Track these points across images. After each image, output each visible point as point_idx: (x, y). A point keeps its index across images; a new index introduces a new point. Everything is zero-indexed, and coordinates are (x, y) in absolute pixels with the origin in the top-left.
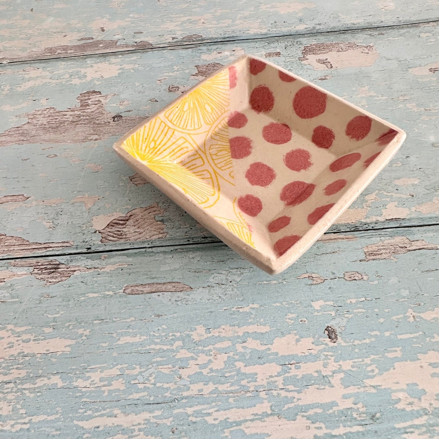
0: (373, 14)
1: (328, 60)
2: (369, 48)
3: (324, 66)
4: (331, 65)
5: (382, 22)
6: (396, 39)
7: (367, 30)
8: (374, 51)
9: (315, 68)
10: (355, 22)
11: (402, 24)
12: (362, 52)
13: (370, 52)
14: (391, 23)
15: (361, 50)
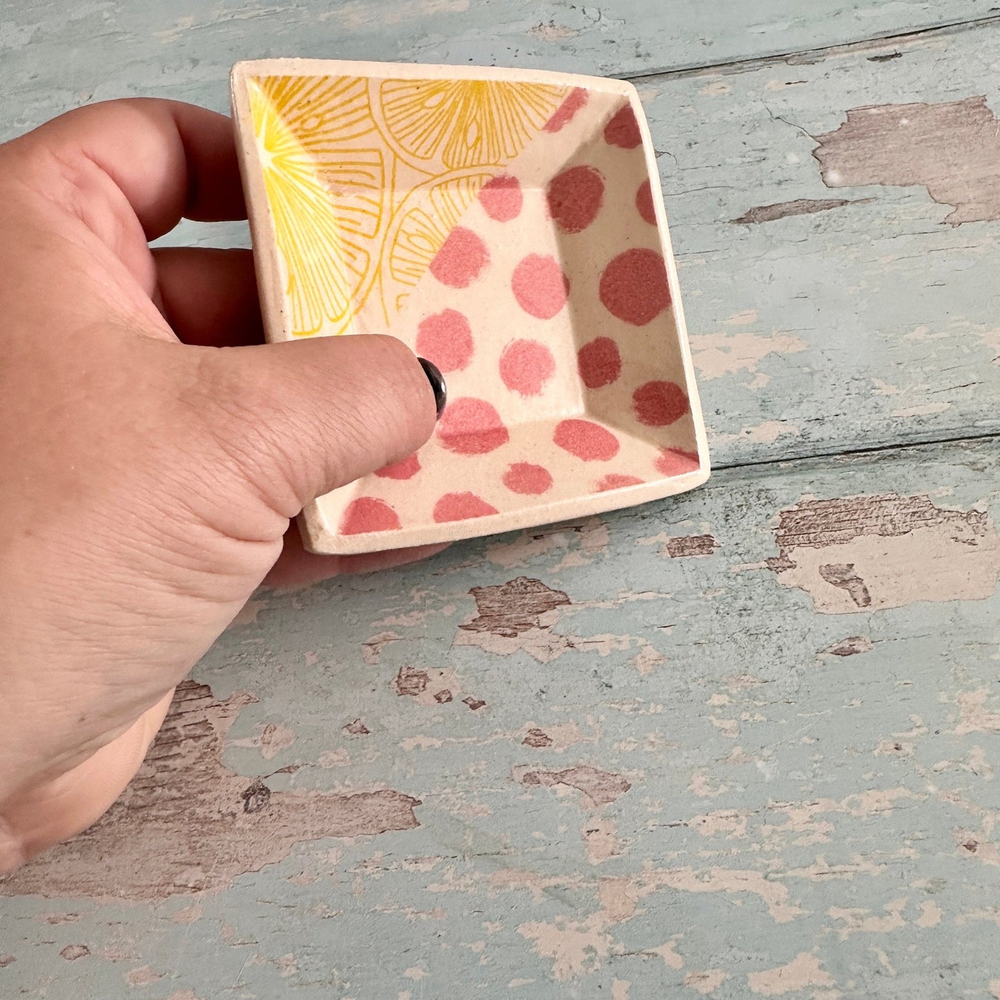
2: (973, 520)
8: (991, 536)
12: (956, 540)
15: (949, 528)
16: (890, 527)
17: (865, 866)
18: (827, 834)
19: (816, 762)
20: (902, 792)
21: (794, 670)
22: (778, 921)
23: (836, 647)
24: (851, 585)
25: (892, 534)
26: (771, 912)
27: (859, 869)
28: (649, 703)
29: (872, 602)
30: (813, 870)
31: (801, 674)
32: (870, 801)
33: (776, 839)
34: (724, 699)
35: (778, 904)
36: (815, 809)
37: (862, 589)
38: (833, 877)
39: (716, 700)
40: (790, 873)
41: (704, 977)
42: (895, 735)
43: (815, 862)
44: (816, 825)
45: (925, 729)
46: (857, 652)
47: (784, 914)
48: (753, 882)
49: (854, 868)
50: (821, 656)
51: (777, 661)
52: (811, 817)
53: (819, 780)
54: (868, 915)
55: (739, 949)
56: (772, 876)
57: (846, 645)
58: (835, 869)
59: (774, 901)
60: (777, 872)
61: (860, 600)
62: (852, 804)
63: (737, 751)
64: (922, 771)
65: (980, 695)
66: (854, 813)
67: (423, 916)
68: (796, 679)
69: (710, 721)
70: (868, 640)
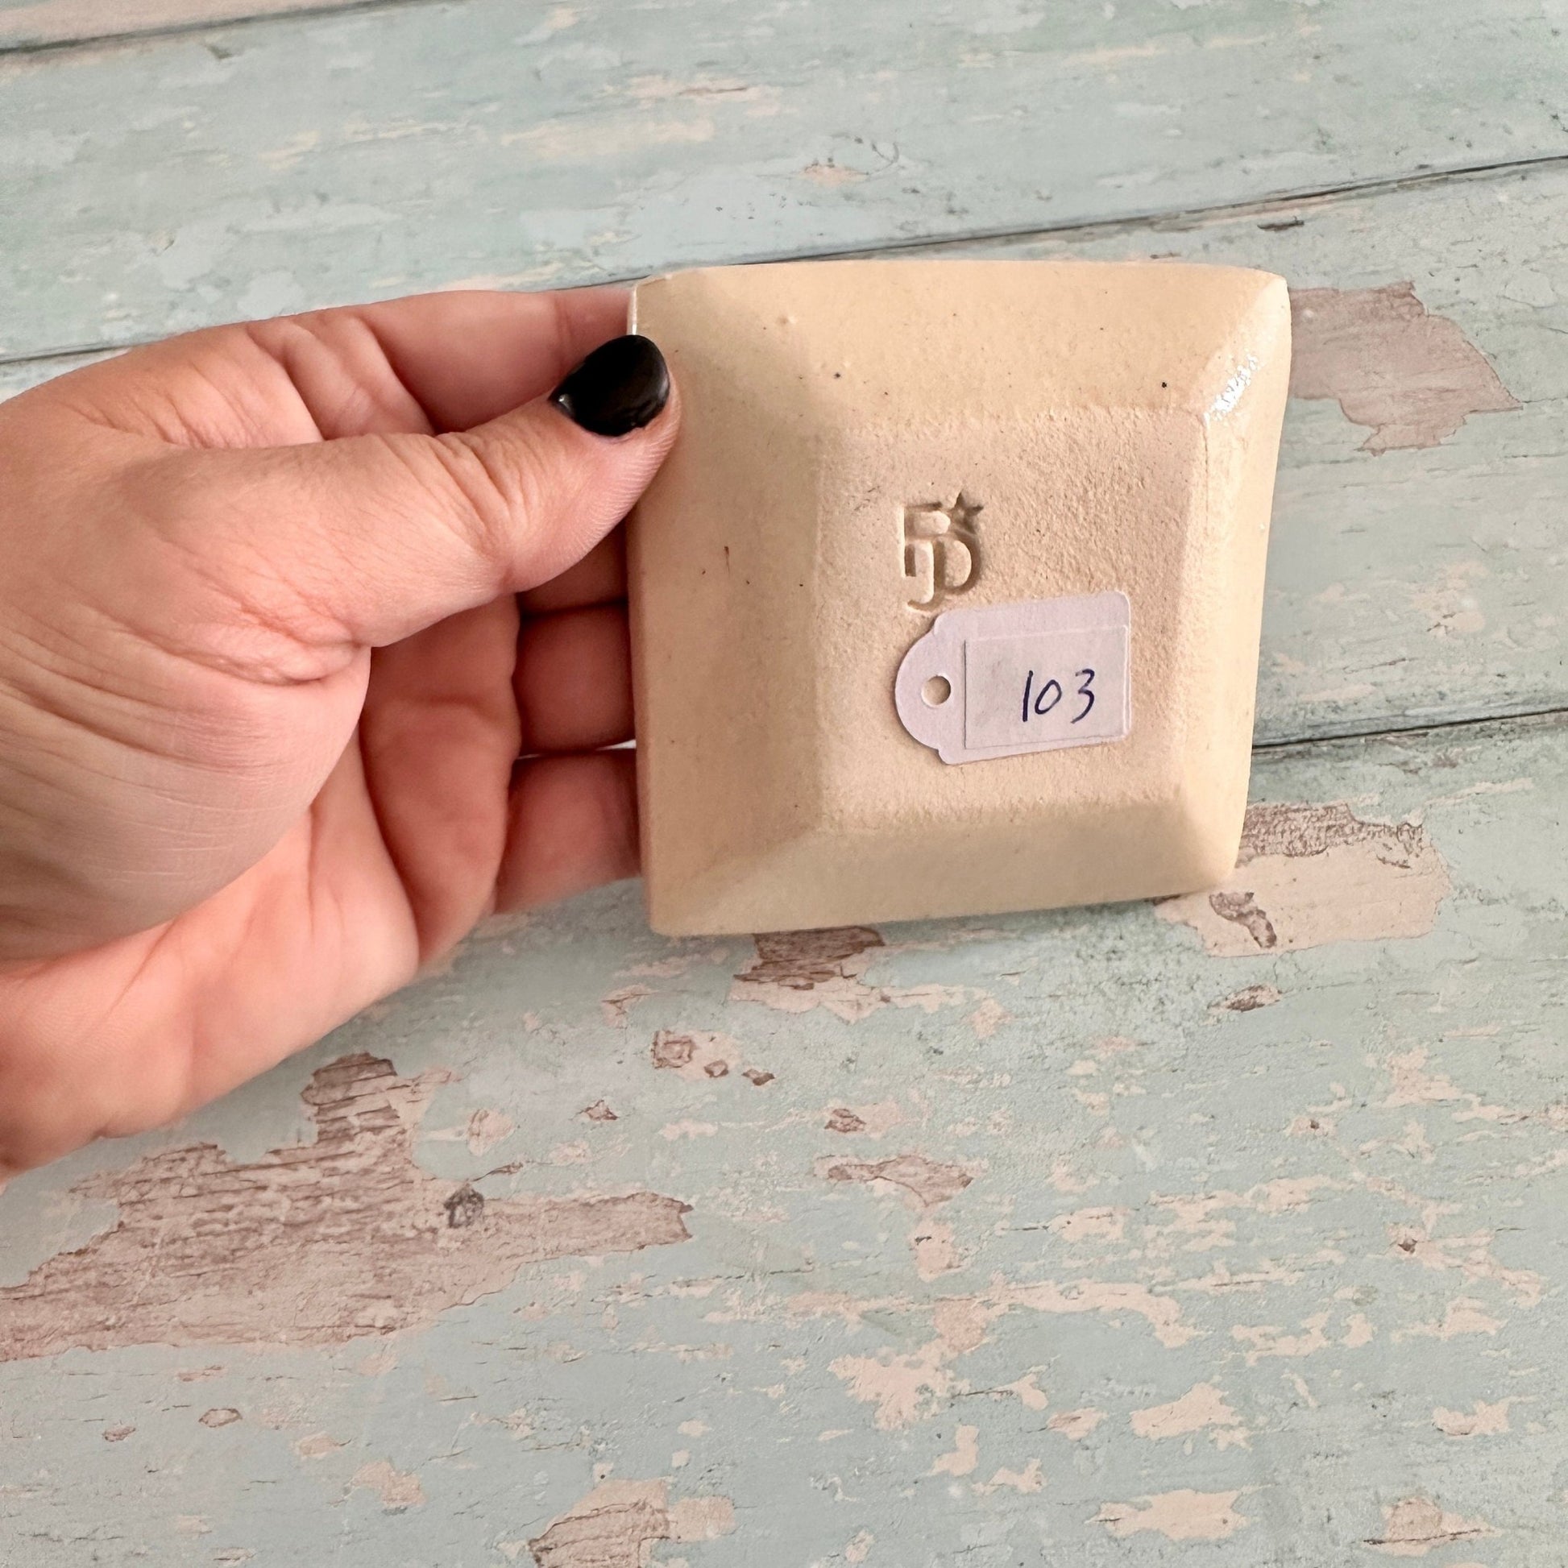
0: (1403, 652)
1: (1258, 902)
2: (1405, 836)
3: (1240, 930)
4: (1269, 926)
5: (1442, 696)
6: (1507, 787)
7: (1391, 738)
8: (1427, 855)
9: (1209, 944)
10: (1341, 697)
11: (1519, 710)
12: (1384, 861)
13: (1412, 861)
14: (1477, 704)
15: (1375, 846)
16: (1299, 845)
17: (1276, 1274)
18: (1227, 1236)
19: (1211, 1145)
20: (1324, 1181)
21: (1180, 1029)
22: (1168, 1344)
23: (1233, 998)
24: (1251, 919)
25: (1302, 854)
26: (1157, 1334)
27: (1270, 1277)
28: (993, 1072)
29: (1279, 941)
30: (1208, 1282)
31: (1189, 1034)
32: (1280, 1193)
33: (1161, 1241)
34: (1090, 1067)
35: (1166, 1323)
36: (1212, 1204)
37: (1264, 926)
38: (1235, 1288)
39: (1079, 1068)
40: (1182, 1286)
41: (1075, 1419)
42: (1312, 1109)
43: (1212, 1270)
44: (1212, 1225)
45: (1348, 1102)
46: (1261, 1005)
47: (1174, 1337)
48: (1134, 1297)
49: (1263, 1277)
50: (1213, 1011)
51: (1158, 1018)
52: (1206, 1214)
53: (1215, 1168)
54: (1284, 1334)
55: (1118, 1381)
56: (1159, 1289)
57: (1246, 996)
58: (1236, 1279)
59: (1162, 1319)
60: (1164, 1284)
61: (1263, 939)
62: (1258, 1196)
63: (1108, 1132)
64: (1345, 1153)
65: (1417, 1058)
66: (1261, 1207)
67: (701, 1355)
68: (1183, 1040)
69: (1073, 1096)
70: (1274, 990)
